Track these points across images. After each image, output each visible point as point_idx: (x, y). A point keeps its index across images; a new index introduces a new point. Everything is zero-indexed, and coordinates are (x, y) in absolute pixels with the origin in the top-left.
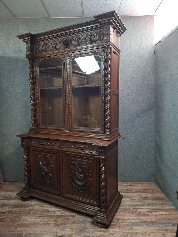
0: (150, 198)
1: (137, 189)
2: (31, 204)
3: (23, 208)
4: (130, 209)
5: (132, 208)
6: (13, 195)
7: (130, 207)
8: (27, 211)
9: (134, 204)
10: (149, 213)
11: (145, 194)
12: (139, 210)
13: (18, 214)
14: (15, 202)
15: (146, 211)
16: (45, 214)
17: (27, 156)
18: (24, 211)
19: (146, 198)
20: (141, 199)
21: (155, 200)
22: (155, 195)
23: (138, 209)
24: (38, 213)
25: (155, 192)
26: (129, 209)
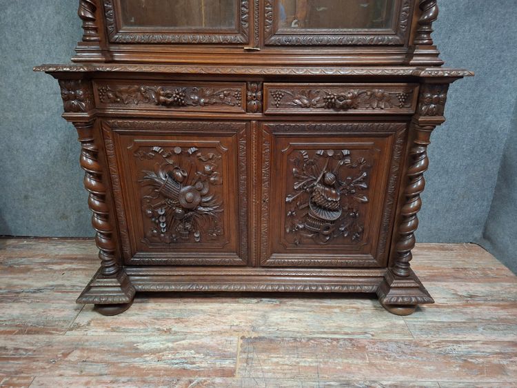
0: (486, 299)
1: (431, 268)
2: (77, 321)
3: (48, 336)
4: (428, 341)
5: (437, 340)
6: (21, 285)
7: (427, 334)
8: (59, 350)
9: (439, 324)
10: (504, 362)
11: (463, 284)
12: (463, 346)
13: (25, 361)
14: (24, 312)
15: (489, 350)
16: (123, 365)
17: (94, 155)
18: (48, 350)
19: (471, 299)
20: (457, 303)
21: (504, 307)
22: (498, 288)
23: (457, 342)
24: (97, 357)
25: (493, 277)
26: (426, 343)
